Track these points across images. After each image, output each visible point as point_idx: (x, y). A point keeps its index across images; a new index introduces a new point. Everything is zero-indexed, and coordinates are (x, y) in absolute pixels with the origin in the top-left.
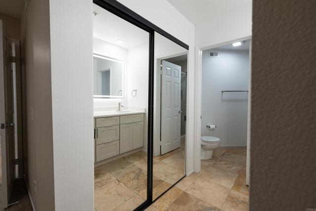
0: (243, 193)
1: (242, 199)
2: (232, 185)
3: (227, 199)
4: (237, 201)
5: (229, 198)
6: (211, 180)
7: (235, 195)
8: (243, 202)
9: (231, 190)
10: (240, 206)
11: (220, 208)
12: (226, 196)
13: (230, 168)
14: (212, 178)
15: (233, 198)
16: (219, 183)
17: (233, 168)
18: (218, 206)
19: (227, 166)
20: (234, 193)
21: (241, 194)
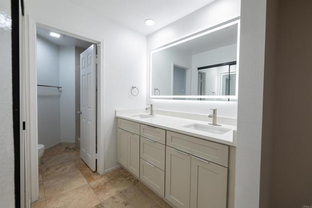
0: (98, 179)
1: (103, 183)
2: (85, 180)
3: (95, 192)
4: (102, 186)
5: (96, 190)
6: (63, 192)
7: (95, 185)
8: (105, 184)
9: (89, 184)
10: (107, 187)
11: (100, 203)
12: (92, 191)
13: (66, 169)
14: (62, 190)
15: (98, 187)
16: (74, 188)
17: (68, 168)
18: (97, 203)
19: (60, 169)
20: (94, 184)
21: (98, 181)
